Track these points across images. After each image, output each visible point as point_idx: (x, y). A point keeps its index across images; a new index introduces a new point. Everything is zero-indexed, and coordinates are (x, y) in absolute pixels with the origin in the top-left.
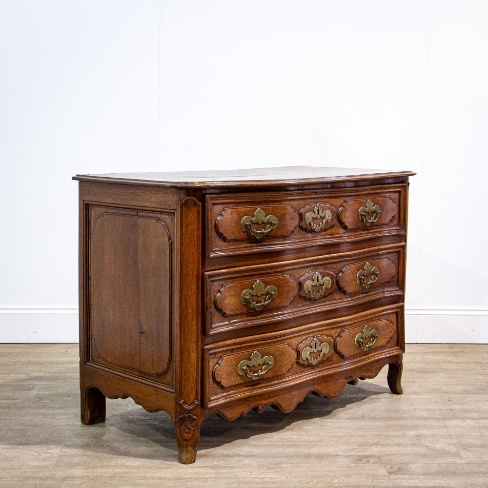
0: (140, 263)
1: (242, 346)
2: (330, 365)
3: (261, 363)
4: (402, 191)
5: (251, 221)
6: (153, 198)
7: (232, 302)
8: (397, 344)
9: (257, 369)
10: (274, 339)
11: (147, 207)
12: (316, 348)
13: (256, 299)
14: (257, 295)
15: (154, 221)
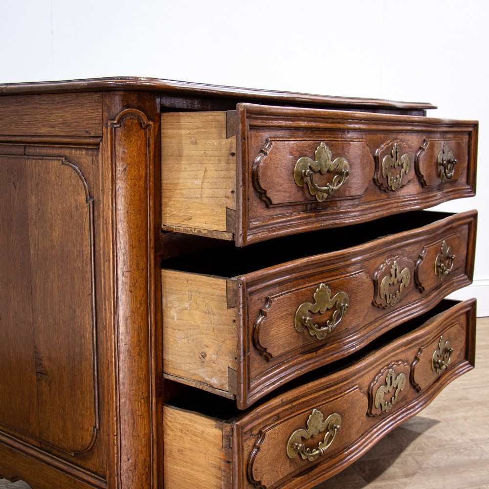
0: (32, 246)
1: (294, 404)
2: (403, 407)
3: (323, 429)
4: (473, 132)
5: (310, 167)
6: (54, 117)
7: (282, 330)
8: (466, 358)
9: (315, 441)
10: (340, 383)
11: (42, 136)
12: (391, 384)
13: (318, 320)
14: (319, 312)
15: (56, 163)
